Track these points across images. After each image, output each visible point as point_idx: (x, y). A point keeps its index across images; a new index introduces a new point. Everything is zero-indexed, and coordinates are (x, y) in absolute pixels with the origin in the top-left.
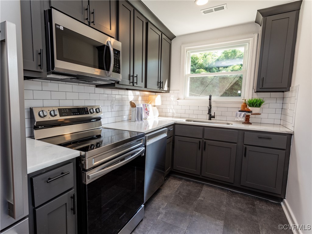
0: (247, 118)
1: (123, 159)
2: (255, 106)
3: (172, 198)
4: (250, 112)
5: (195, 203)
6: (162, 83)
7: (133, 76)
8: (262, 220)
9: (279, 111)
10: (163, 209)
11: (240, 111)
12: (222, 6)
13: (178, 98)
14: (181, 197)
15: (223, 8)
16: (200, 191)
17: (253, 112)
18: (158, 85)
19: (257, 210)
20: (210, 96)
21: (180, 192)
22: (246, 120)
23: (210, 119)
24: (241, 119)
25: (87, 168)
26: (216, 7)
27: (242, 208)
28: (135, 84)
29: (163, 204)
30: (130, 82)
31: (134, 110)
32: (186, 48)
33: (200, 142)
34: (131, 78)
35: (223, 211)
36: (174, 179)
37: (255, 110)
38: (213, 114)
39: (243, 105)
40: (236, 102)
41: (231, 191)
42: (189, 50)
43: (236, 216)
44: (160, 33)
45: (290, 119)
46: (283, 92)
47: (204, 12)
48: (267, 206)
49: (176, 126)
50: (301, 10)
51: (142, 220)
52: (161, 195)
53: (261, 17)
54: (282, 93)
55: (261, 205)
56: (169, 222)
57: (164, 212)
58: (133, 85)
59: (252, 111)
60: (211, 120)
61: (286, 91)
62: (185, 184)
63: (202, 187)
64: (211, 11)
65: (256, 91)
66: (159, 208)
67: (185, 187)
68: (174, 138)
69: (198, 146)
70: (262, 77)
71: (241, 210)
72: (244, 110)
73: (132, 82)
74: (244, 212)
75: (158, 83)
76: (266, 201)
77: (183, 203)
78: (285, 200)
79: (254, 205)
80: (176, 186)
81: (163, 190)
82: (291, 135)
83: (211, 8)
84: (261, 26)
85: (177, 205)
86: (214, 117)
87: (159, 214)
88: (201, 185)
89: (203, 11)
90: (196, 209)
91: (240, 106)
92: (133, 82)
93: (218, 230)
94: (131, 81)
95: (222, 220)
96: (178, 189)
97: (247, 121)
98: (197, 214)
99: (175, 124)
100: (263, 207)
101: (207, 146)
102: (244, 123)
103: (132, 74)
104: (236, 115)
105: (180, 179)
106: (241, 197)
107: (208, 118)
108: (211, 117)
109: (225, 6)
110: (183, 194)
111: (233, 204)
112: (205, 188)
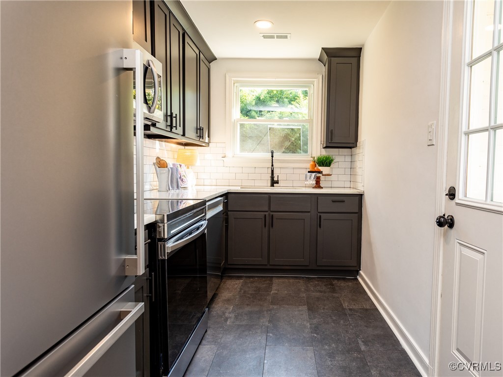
0: (318, 180)
1: (190, 233)
2: (325, 165)
3: (237, 299)
4: (320, 172)
5: (269, 298)
6: (203, 130)
7: (171, 116)
8: (343, 295)
9: (348, 171)
10: (229, 313)
11: (309, 172)
12: (286, 35)
13: (223, 155)
14: (249, 296)
15: (286, 37)
16: (271, 284)
17: (324, 173)
18: (197, 133)
19: (337, 288)
20: (272, 153)
21: (245, 292)
22: (316, 184)
23: (272, 185)
24: (312, 181)
25: (166, 237)
26: (278, 35)
27: (322, 290)
28: (174, 130)
29: (227, 309)
30: (167, 126)
31: (165, 172)
32: (233, 79)
33: (265, 215)
34: (169, 118)
35: (304, 297)
36: (231, 279)
37: (325, 170)
38: (276, 179)
39: (312, 165)
40: (303, 160)
41: (306, 278)
42: (237, 82)
43: (317, 298)
44: (198, 52)
45: (359, 179)
46: (351, 148)
47: (264, 37)
48: (345, 282)
49: (230, 196)
50: (361, 58)
51: (206, 331)
52: (219, 300)
53: (325, 57)
54: (350, 150)
55: (339, 283)
56: (244, 323)
57: (232, 315)
58: (171, 130)
59: (322, 172)
60: (274, 186)
61: (353, 147)
62: (248, 281)
63: (271, 281)
64: (272, 37)
65: (325, 146)
66: (224, 313)
67: (249, 285)
68: (227, 215)
69: (264, 222)
70: (330, 129)
71: (321, 292)
72: (313, 170)
73: (169, 126)
74: (325, 292)
75: (197, 129)
76: (344, 279)
77: (254, 302)
78: (361, 272)
79: (333, 285)
80: (237, 285)
81: (219, 295)
82: (362, 195)
83: (273, 34)
84: (325, 66)
85: (247, 305)
86: (277, 182)
87: (226, 319)
88: (269, 278)
89: (263, 35)
90: (273, 303)
91: (309, 166)
92: (171, 126)
93: (302, 315)
94: (169, 123)
95: (304, 305)
96: (241, 289)
97: (318, 185)
98: (275, 307)
99: (228, 193)
100: (342, 284)
101: (274, 220)
102: (315, 187)
103: (169, 113)
104: (306, 178)
105: (239, 278)
106: (318, 281)
107: (269, 184)
108: (274, 182)
109: (289, 36)
110: (250, 292)
111: (312, 289)
112: (275, 281)
